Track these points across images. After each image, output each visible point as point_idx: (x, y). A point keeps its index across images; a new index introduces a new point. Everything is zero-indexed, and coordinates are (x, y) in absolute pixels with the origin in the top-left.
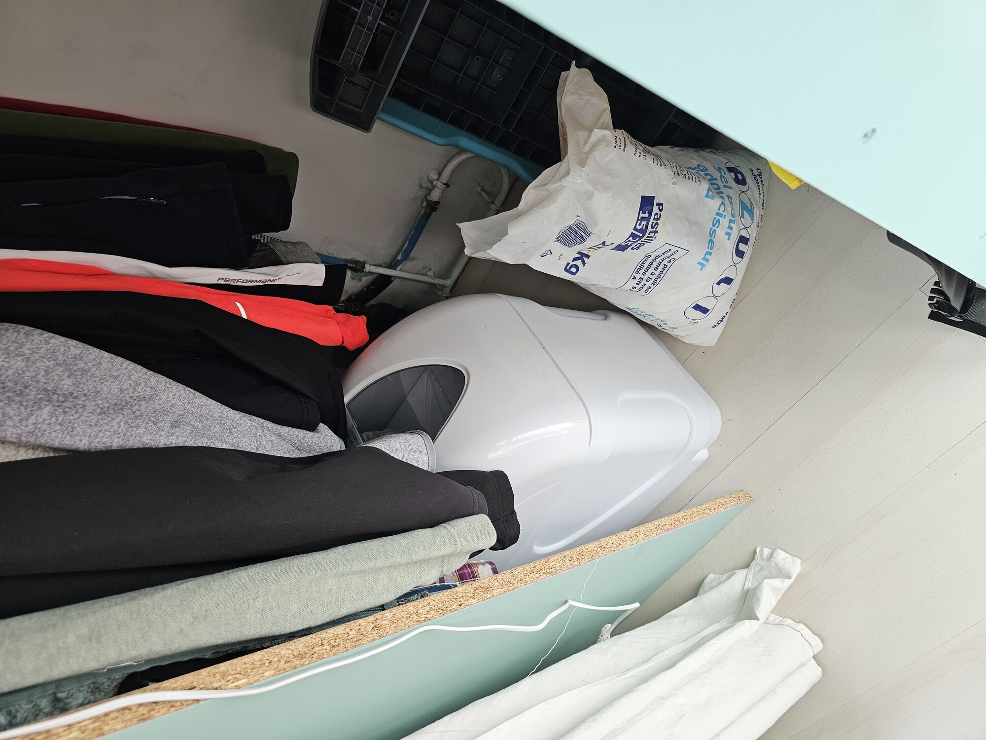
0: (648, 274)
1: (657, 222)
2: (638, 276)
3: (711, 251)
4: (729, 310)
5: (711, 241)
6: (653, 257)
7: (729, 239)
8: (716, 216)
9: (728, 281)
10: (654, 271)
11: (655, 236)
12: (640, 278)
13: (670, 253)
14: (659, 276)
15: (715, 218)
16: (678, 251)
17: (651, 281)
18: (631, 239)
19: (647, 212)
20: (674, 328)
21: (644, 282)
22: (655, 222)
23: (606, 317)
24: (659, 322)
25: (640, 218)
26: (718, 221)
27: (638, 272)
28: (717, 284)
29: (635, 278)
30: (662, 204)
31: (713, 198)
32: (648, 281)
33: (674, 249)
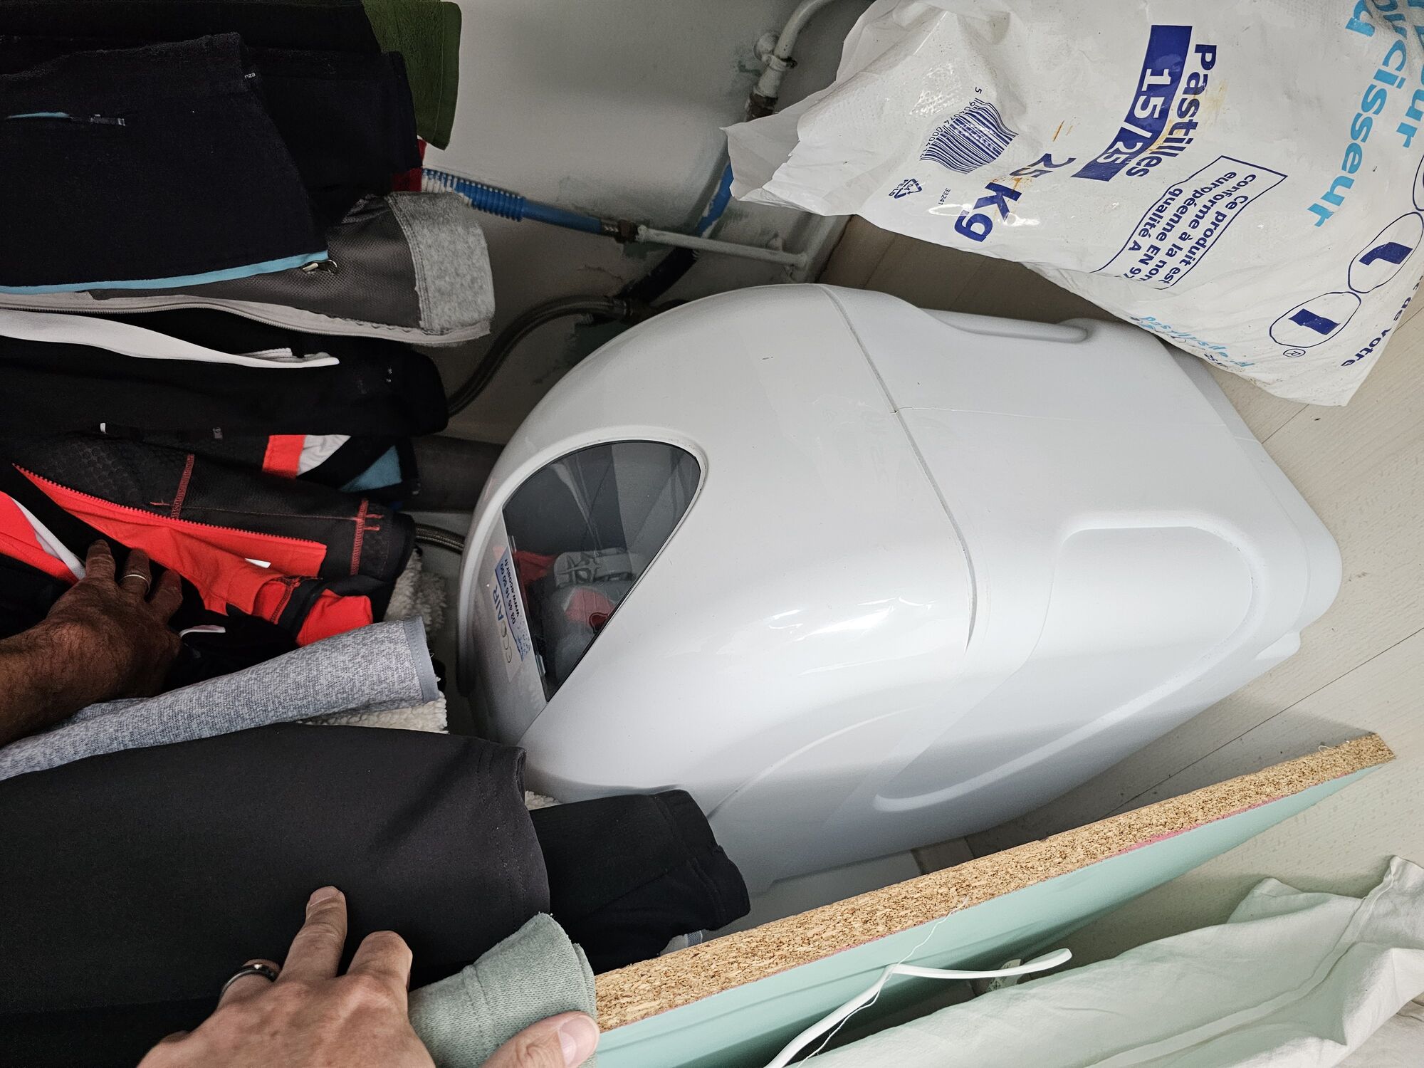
0: (1173, 237)
1: (1197, 97)
2: (1145, 243)
3: (1350, 176)
4: (1393, 325)
5: (1354, 149)
6: (1187, 194)
7: (1407, 144)
8: (1376, 82)
9: (1395, 253)
10: (1190, 231)
11: (1187, 138)
12: (1152, 246)
13: (1233, 182)
14: (1202, 242)
15: (1372, 87)
16: (1254, 177)
17: (1181, 255)
18: (1120, 145)
19: (1166, 71)
20: (1244, 364)
21: (1162, 255)
22: (1190, 97)
23: (1088, 335)
24: (1209, 351)
25: (1144, 88)
26: (1382, 95)
27: (1145, 233)
28: (1361, 261)
29: (1137, 247)
30: (1212, 49)
31: (1370, 30)
32: (1171, 255)
33: (1243, 172)
